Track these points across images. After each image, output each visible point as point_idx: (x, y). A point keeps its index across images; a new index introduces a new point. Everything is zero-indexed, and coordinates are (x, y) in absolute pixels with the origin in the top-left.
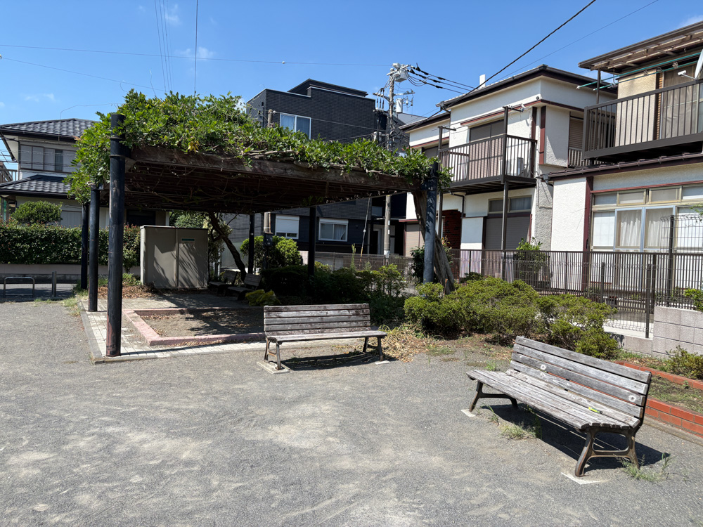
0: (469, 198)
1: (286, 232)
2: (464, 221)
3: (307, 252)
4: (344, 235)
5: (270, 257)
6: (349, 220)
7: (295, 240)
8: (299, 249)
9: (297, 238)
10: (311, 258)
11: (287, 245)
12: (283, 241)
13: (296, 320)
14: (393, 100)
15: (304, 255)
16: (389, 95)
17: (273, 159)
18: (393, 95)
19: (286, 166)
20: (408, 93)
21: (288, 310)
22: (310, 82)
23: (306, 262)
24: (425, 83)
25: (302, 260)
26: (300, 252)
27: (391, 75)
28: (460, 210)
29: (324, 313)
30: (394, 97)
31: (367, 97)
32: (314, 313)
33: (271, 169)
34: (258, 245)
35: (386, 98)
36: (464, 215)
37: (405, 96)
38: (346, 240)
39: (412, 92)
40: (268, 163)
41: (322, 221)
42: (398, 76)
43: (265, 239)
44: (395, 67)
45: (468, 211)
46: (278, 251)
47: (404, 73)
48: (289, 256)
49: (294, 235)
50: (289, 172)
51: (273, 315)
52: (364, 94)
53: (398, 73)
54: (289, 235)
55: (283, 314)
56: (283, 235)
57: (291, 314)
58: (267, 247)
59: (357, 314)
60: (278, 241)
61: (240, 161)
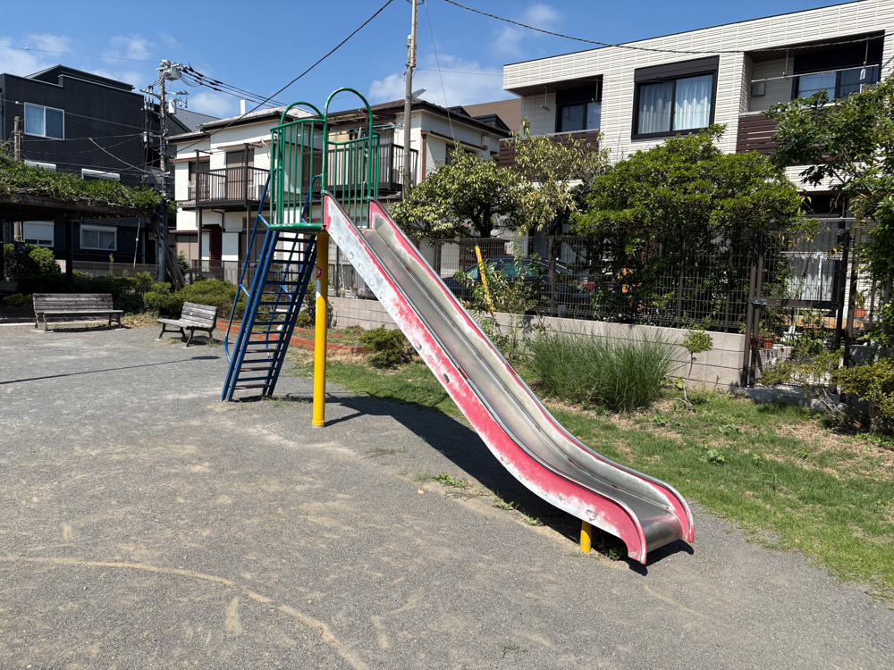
0: (228, 215)
1: (38, 239)
2: (224, 235)
3: (65, 261)
4: (113, 243)
5: (23, 267)
6: (118, 227)
7: (50, 249)
8: (56, 258)
9: (52, 245)
10: (69, 267)
11: (42, 254)
12: (38, 250)
13: (57, 303)
14: (164, 98)
15: (62, 264)
16: (160, 93)
17: (33, 194)
18: (164, 93)
19: (44, 198)
20: (181, 93)
21: (51, 297)
22: (60, 69)
23: (64, 270)
24: (201, 84)
25: (60, 269)
26: (58, 261)
27: (162, 71)
28: (221, 225)
29: (78, 299)
30: (166, 96)
31: (133, 91)
32: (70, 299)
33: (32, 201)
34: (8, 253)
35: (156, 96)
36: (224, 230)
37: (179, 96)
38: (115, 249)
39: (186, 93)
40: (29, 197)
41: (83, 227)
42: (168, 74)
43: (16, 248)
44: (165, 63)
45: (228, 226)
46: (32, 260)
47: (174, 72)
48: (44, 265)
49: (49, 242)
50: (46, 203)
51: (40, 299)
52: (130, 87)
53: (168, 71)
54: (41, 242)
55: (48, 299)
56: (34, 242)
57: (53, 299)
58: (19, 255)
59: (103, 300)
60: (31, 249)
61: (8, 196)
